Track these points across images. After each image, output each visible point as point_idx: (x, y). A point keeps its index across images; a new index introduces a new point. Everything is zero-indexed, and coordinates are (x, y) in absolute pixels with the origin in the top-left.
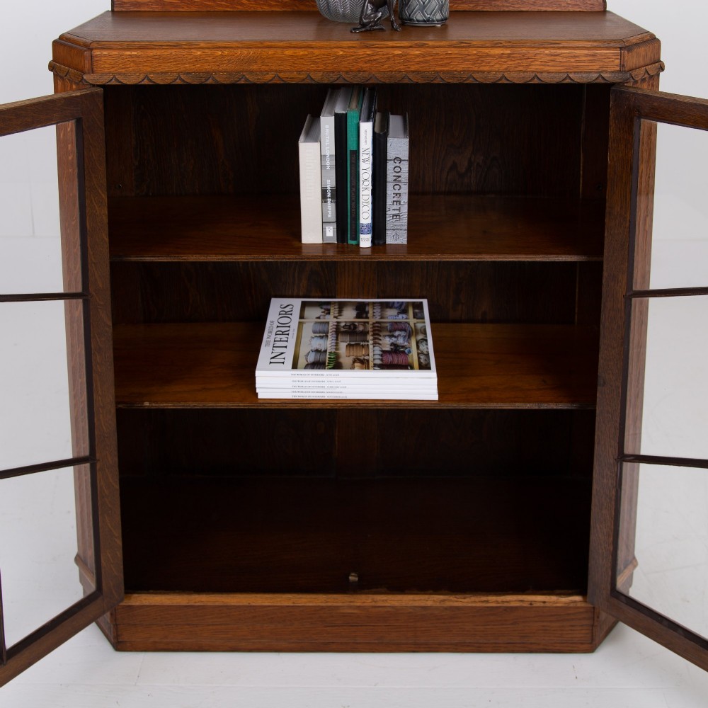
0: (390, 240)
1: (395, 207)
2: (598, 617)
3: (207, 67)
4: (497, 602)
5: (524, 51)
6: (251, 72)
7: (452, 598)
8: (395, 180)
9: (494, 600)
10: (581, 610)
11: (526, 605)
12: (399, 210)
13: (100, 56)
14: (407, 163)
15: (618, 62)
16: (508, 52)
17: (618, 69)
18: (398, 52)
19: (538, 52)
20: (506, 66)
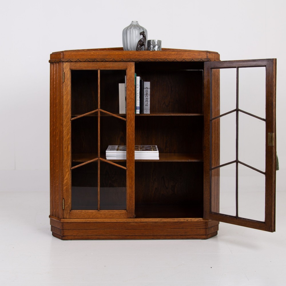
0: (145, 112)
1: (147, 102)
2: (207, 225)
3: (95, 57)
4: (177, 220)
5: (181, 53)
6: (107, 58)
7: (164, 219)
8: (146, 94)
9: (176, 220)
10: (202, 223)
11: (186, 221)
12: (147, 103)
13: (65, 54)
14: (150, 89)
15: (206, 56)
16: (176, 53)
17: (206, 58)
18: (147, 53)
19: (184, 53)
20: (176, 57)
